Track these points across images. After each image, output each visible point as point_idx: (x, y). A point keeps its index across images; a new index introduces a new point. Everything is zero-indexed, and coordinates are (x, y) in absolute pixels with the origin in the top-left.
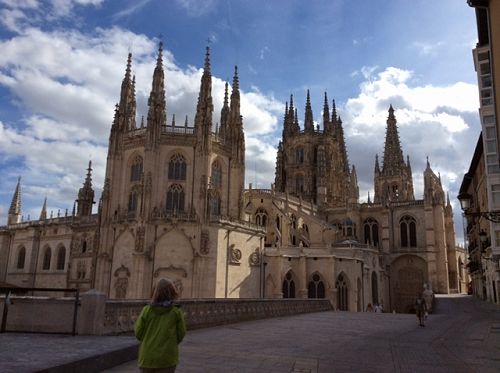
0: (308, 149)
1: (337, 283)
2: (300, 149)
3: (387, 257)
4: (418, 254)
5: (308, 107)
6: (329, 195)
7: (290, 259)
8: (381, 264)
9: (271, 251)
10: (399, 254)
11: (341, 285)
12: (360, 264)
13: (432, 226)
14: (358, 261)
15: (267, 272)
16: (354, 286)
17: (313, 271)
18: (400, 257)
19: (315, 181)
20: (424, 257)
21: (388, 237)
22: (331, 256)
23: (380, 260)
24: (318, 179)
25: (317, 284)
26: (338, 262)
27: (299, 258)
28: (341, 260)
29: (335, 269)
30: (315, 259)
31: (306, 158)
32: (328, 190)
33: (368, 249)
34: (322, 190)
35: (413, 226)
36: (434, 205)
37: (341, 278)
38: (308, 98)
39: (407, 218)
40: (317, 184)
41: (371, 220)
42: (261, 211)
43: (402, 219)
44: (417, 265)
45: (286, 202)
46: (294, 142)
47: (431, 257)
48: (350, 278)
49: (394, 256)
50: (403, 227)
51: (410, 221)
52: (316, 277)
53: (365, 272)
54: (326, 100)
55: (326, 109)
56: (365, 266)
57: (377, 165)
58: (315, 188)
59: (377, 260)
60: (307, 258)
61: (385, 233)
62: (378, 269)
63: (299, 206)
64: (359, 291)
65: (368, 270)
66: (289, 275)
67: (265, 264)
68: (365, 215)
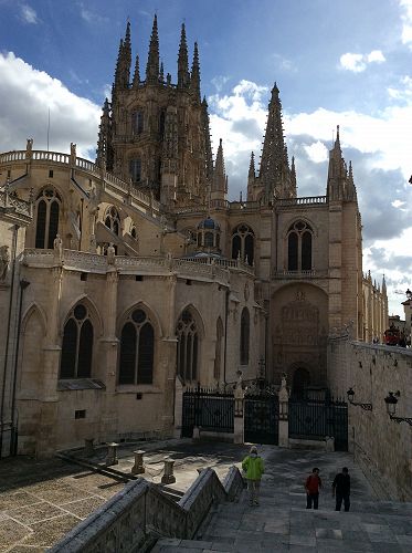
0: (150, 111)
1: (180, 327)
2: (137, 112)
3: (266, 286)
4: (315, 282)
5: (154, 43)
6: (181, 190)
7: (84, 276)
8: (256, 297)
9: (42, 258)
10: (284, 282)
11: (187, 330)
12: (223, 292)
13: (340, 238)
14: (220, 287)
15: (29, 300)
16: (210, 332)
17: (131, 303)
18: (286, 287)
19: (159, 164)
20: (323, 285)
21: (268, 254)
22: (170, 274)
23: (257, 290)
24: (165, 160)
25: (139, 327)
26: (184, 285)
27: (104, 276)
28: (189, 282)
29: (176, 300)
30: (139, 278)
31: (146, 127)
32: (180, 182)
33: (239, 268)
34: (169, 180)
35: (308, 238)
36: (344, 203)
37: (187, 316)
38: (155, 28)
39: (300, 225)
40: (162, 170)
41: (243, 229)
42: (49, 193)
43: (291, 228)
44: (311, 299)
45: (100, 182)
46: (129, 100)
47: (335, 286)
48: (204, 316)
49: (276, 285)
50: (293, 239)
51: (304, 230)
52: (139, 314)
53: (232, 307)
54: (183, 36)
55: (183, 51)
56: (232, 297)
57: (252, 166)
58: (159, 176)
59: (251, 289)
60: (121, 277)
61: (265, 248)
62: (251, 304)
63: (127, 196)
64: (219, 340)
65: (236, 303)
66: (80, 309)
67: (24, 285)
68: (235, 221)
